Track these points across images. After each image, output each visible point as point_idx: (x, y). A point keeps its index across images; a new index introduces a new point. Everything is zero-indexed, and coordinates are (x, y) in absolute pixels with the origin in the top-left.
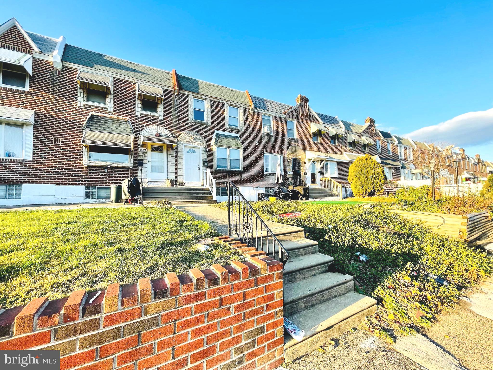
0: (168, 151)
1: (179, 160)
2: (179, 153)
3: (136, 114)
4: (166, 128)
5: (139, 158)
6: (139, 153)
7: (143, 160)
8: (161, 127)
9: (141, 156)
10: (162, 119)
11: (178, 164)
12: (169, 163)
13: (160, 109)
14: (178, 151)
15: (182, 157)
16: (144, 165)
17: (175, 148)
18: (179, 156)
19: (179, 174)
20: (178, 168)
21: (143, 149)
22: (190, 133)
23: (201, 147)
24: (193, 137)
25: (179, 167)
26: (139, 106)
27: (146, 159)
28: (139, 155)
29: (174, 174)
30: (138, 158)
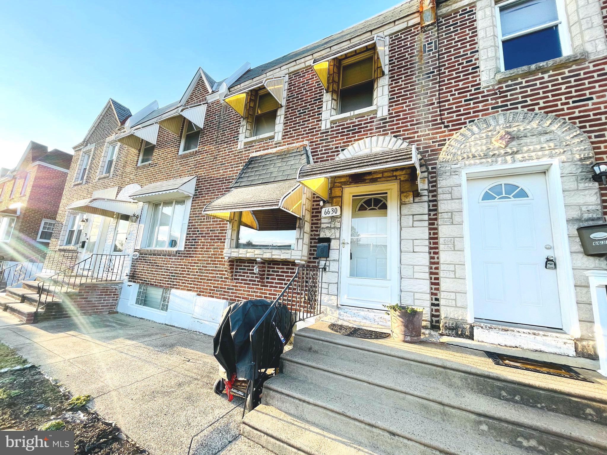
0: (402, 204)
1: (444, 231)
2: (442, 207)
3: (323, 127)
4: (395, 136)
5: (322, 236)
6: (323, 221)
7: (328, 240)
8: (381, 138)
9: (327, 227)
10: (386, 113)
11: (441, 247)
12: (407, 246)
13: (380, 89)
14: (440, 197)
15: (456, 219)
16: (333, 254)
17: (430, 191)
18: (445, 215)
19: (444, 285)
20: (442, 260)
21: (330, 209)
22: (492, 122)
23: (556, 162)
24: (508, 133)
25: (444, 257)
26: (329, 107)
27: (338, 236)
28: (323, 226)
29: (426, 286)
30: (319, 235)
